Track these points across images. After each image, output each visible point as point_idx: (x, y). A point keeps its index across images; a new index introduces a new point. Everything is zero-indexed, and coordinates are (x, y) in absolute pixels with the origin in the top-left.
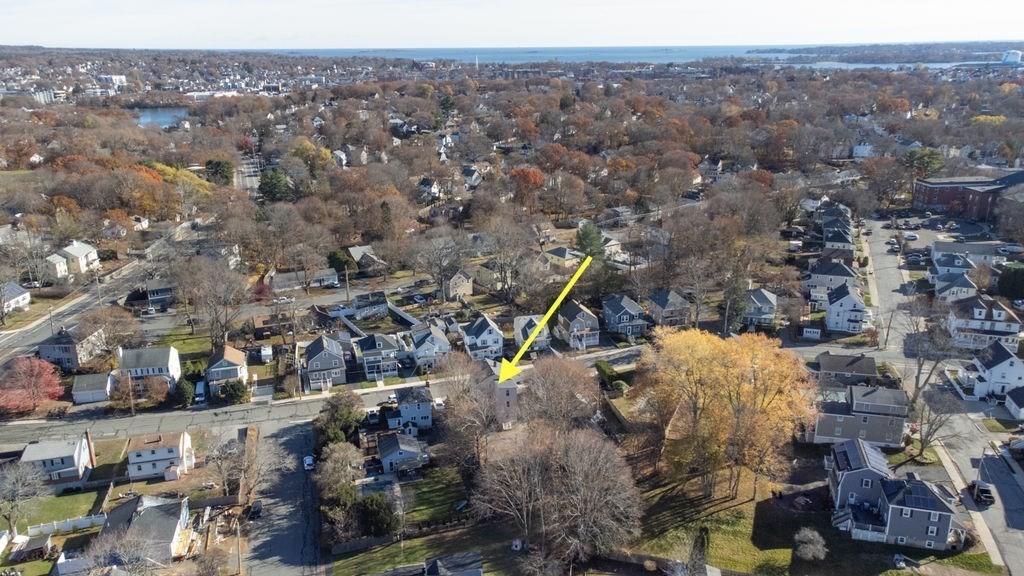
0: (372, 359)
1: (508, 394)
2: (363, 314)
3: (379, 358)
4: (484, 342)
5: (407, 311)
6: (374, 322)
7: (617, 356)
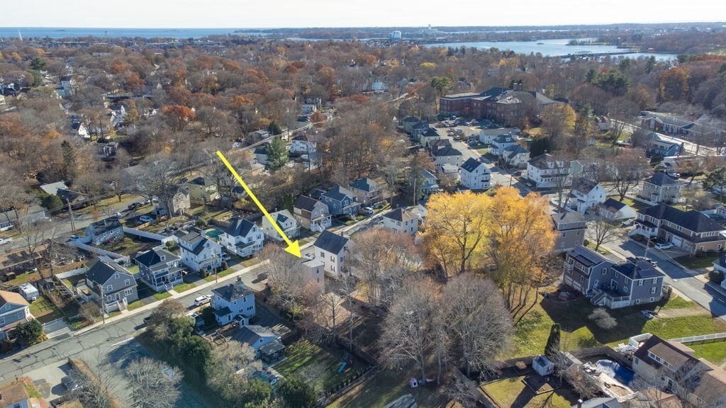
0: (160, 271)
1: (318, 272)
3: (166, 269)
4: (250, 239)
6: (116, 245)
7: (353, 231)
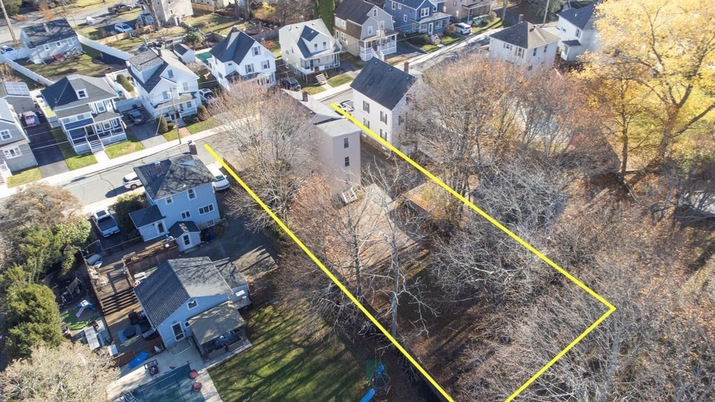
0: (74, 118)
1: (346, 145)
2: (43, 55)
3: (87, 115)
4: (249, 68)
5: (110, 45)
6: (63, 65)
7: (432, 63)
